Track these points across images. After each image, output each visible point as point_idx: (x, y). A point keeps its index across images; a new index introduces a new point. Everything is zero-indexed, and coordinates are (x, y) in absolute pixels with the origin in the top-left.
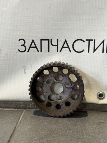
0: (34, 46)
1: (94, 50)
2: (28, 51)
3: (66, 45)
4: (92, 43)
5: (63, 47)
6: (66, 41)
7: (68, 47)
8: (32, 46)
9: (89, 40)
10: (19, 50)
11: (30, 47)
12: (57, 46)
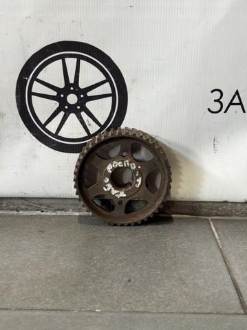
0: (238, 102)
2: (225, 112)
8: (233, 102)
10: (209, 109)
11: (231, 104)
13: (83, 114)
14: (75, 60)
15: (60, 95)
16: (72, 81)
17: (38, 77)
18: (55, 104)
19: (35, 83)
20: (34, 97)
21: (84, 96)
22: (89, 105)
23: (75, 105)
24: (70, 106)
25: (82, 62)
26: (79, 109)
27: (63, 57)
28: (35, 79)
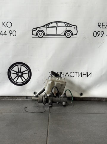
1: (78, 76)
3: (67, 74)
4: (77, 73)
5: (66, 75)
6: (67, 73)
7: (68, 75)
9: (76, 72)
10: (49, 76)
12: (64, 74)
13: (22, 77)
14: (20, 66)
15: (17, 73)
16: (20, 70)
17: (13, 69)
18: (16, 75)
19: (12, 71)
20: (11, 74)
21: (22, 73)
22: (23, 75)
23: (20, 75)
24: (19, 75)
25: (22, 66)
26: (21, 76)
27: (18, 65)
28: (12, 70)
